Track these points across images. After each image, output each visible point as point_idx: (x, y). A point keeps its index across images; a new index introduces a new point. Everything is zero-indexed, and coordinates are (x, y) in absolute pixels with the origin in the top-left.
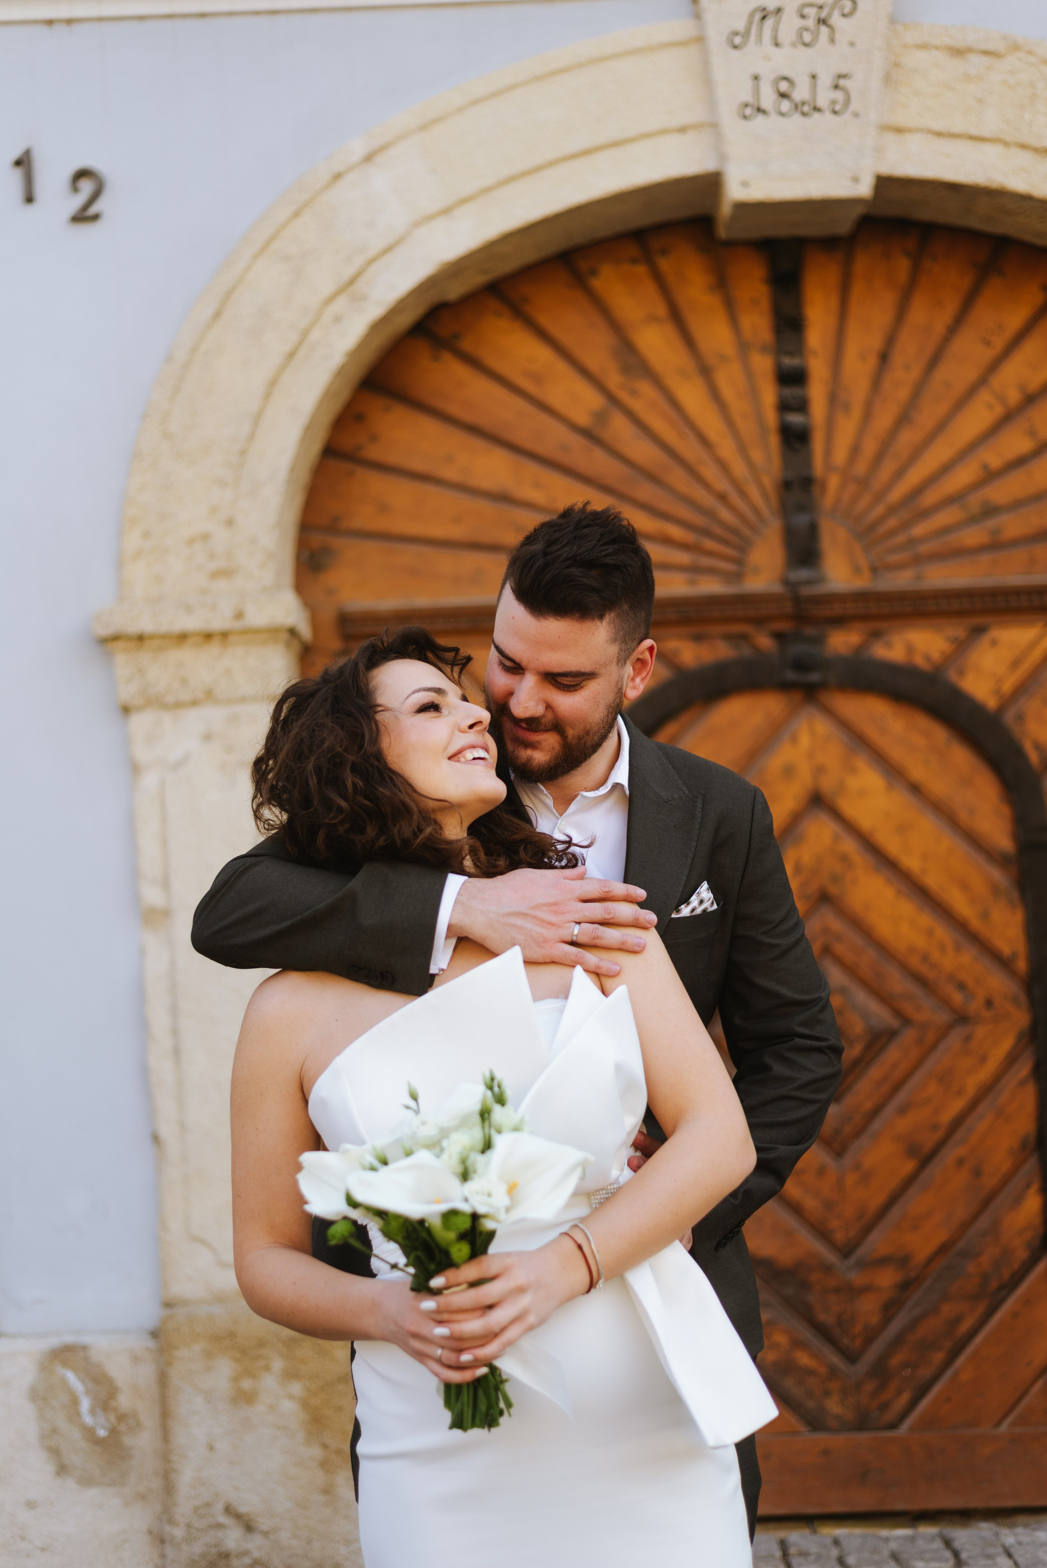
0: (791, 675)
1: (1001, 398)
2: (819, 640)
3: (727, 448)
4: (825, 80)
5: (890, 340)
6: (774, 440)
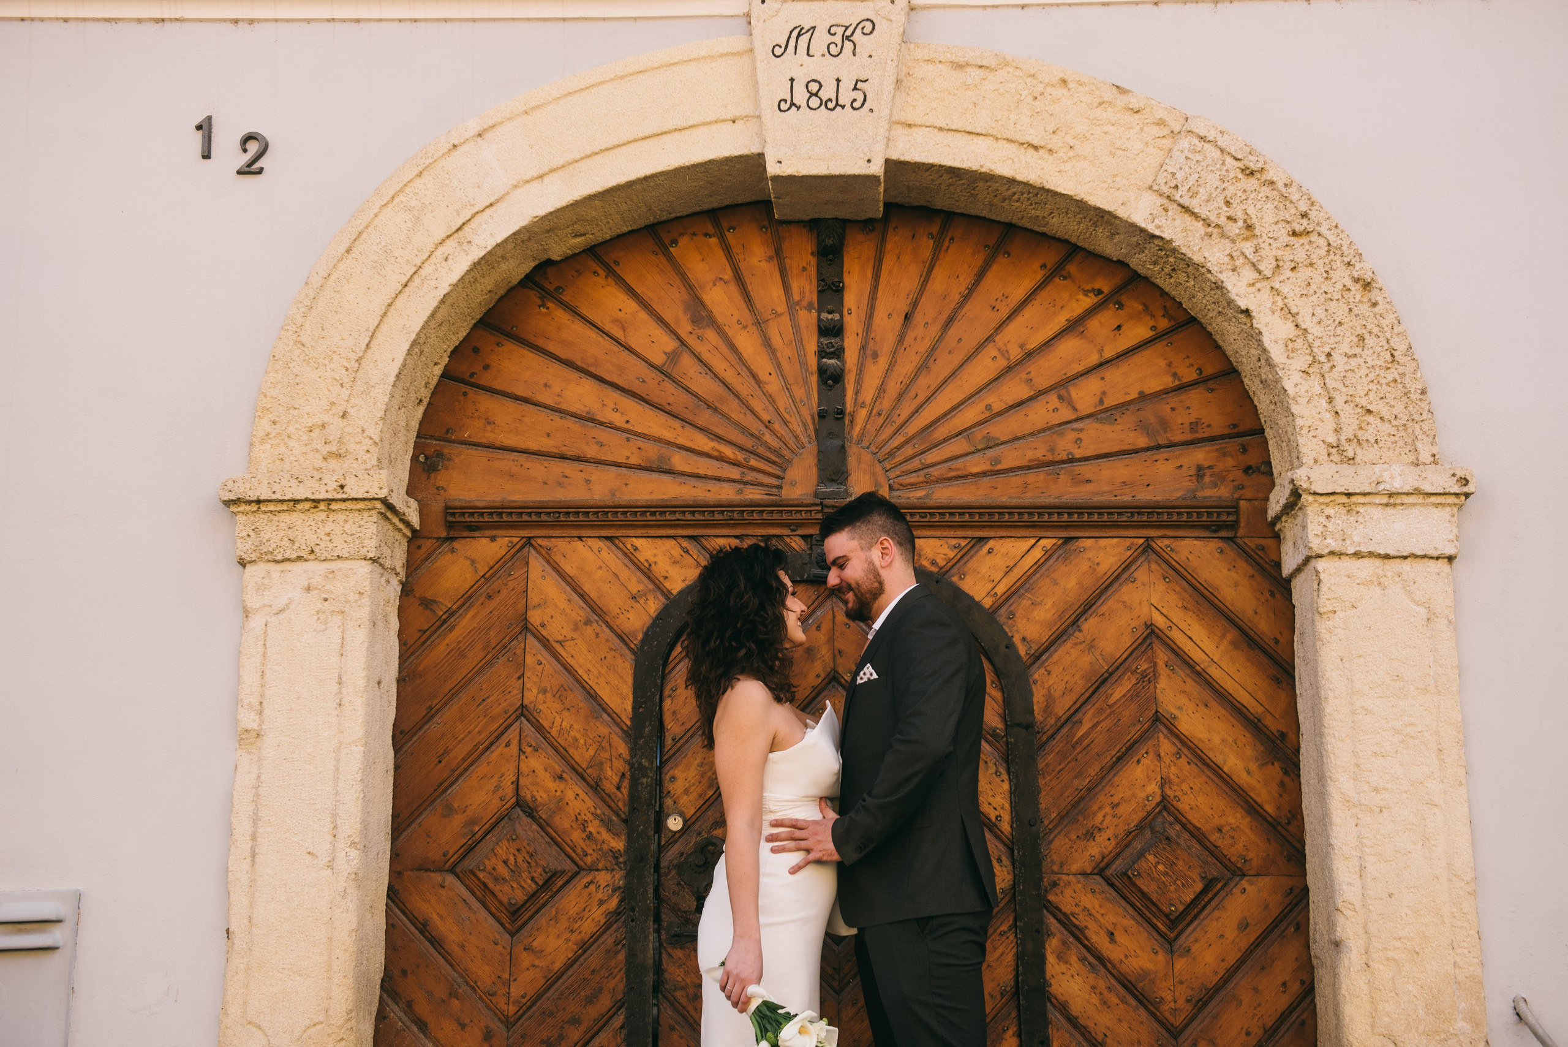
1: (1005, 354)
3: (774, 385)
4: (846, 84)
5: (915, 304)
6: (814, 379)
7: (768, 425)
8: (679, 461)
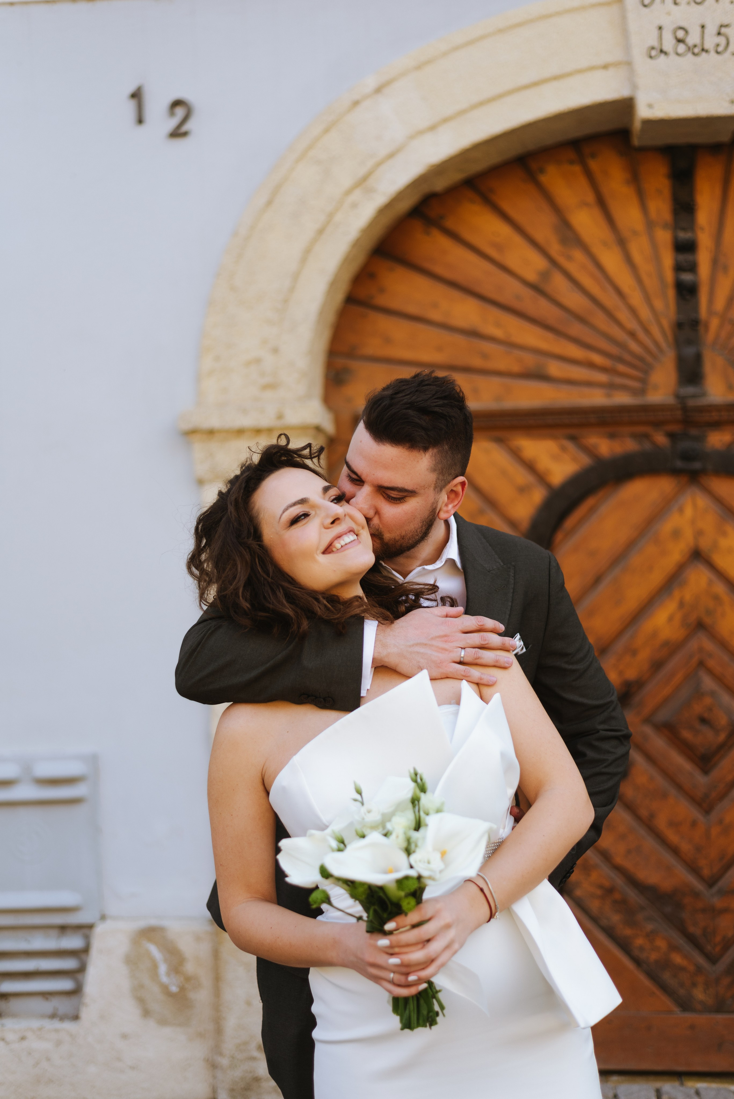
0: (679, 464)
2: (701, 439)
3: (636, 299)
4: (711, 29)
6: (671, 293)
7: (632, 334)
8: (555, 369)
